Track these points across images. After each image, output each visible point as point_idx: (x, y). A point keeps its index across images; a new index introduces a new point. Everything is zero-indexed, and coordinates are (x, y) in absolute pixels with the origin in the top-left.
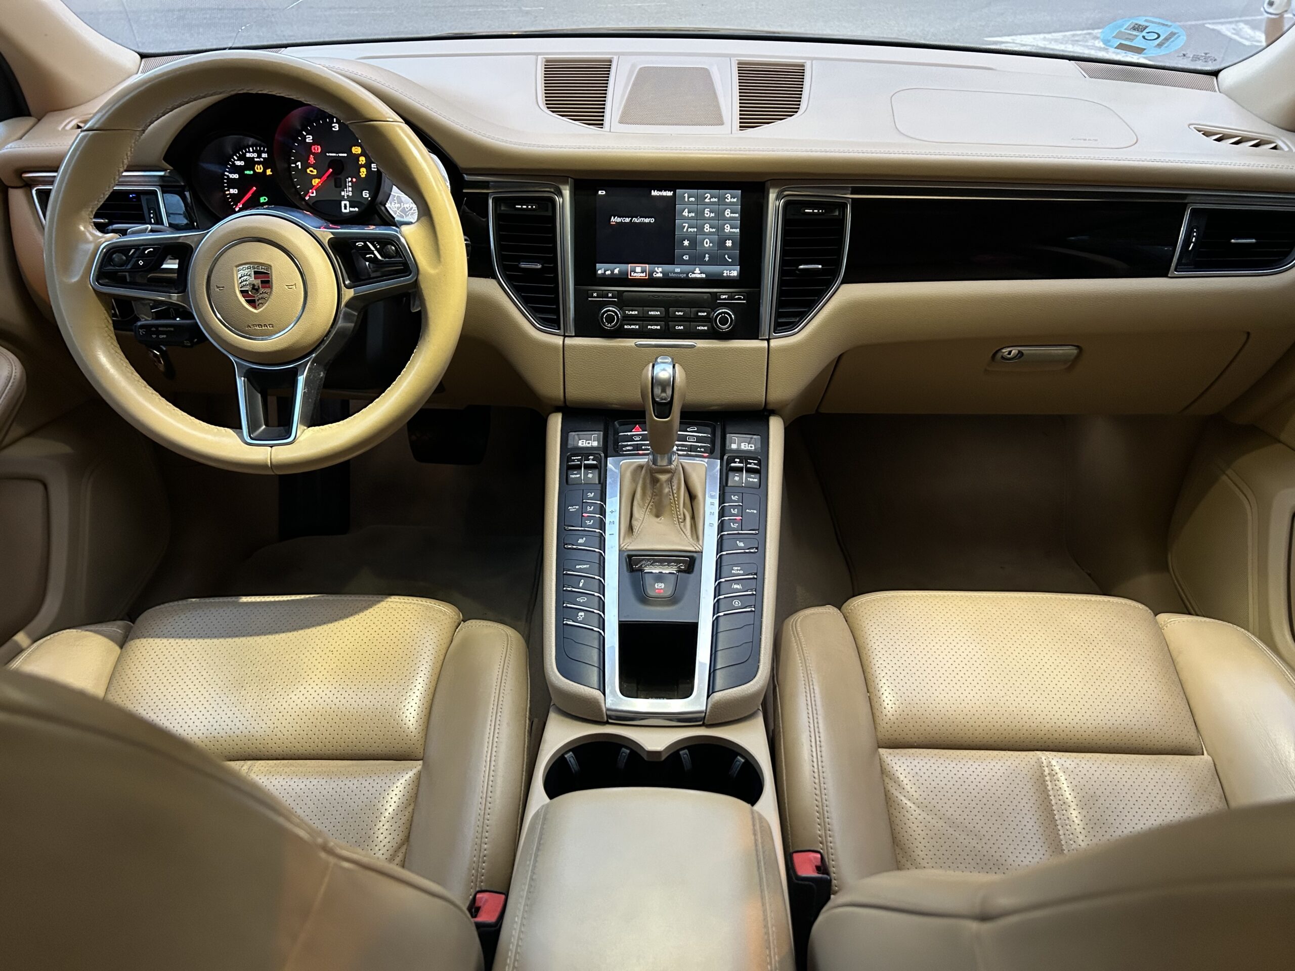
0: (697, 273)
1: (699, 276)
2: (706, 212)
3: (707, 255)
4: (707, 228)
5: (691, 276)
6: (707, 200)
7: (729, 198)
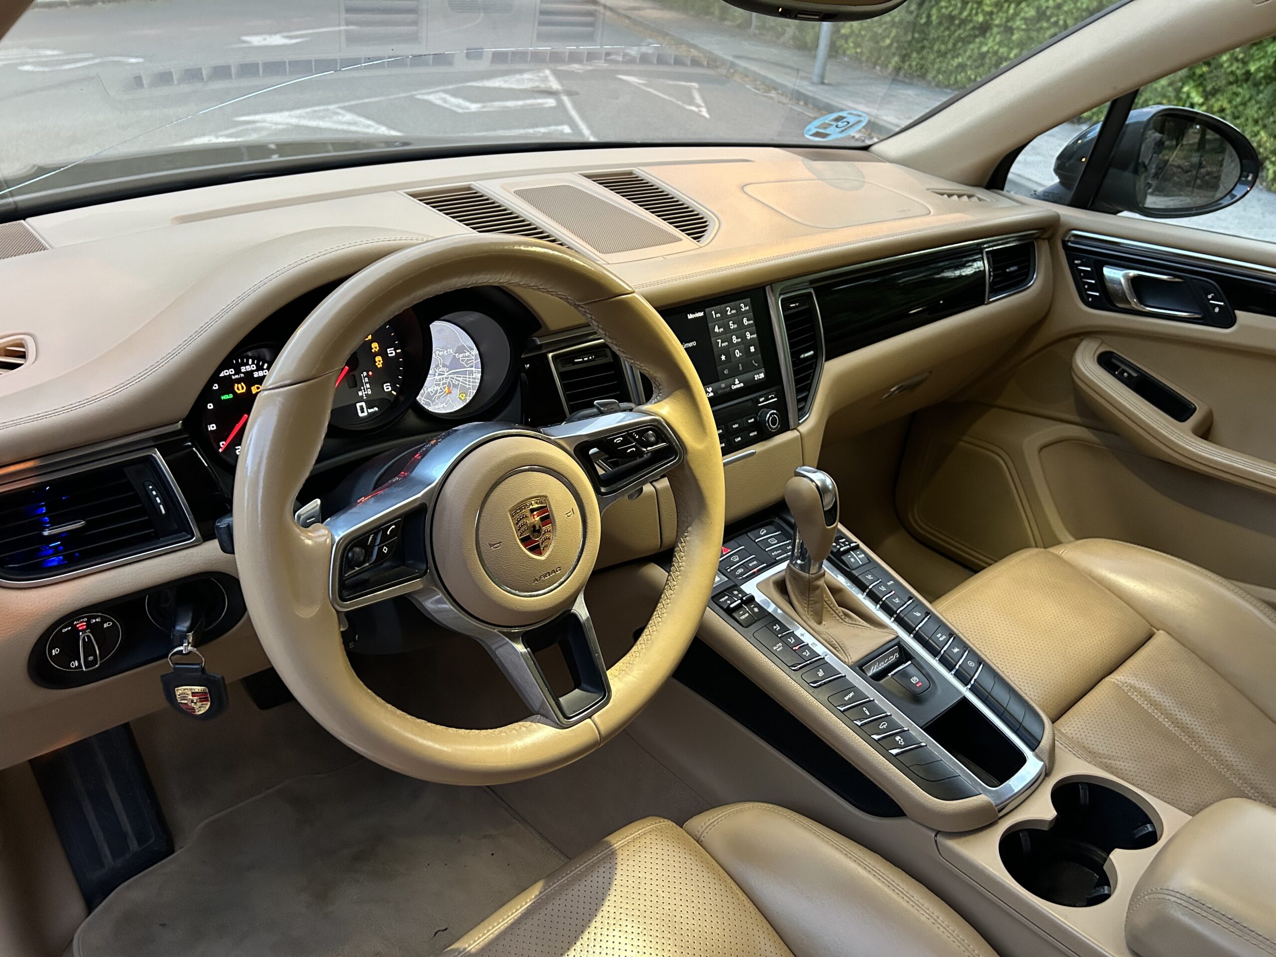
0: (738, 385)
1: (738, 386)
2: (731, 325)
3: (740, 365)
4: (735, 340)
5: (734, 387)
6: (729, 313)
7: (743, 307)
